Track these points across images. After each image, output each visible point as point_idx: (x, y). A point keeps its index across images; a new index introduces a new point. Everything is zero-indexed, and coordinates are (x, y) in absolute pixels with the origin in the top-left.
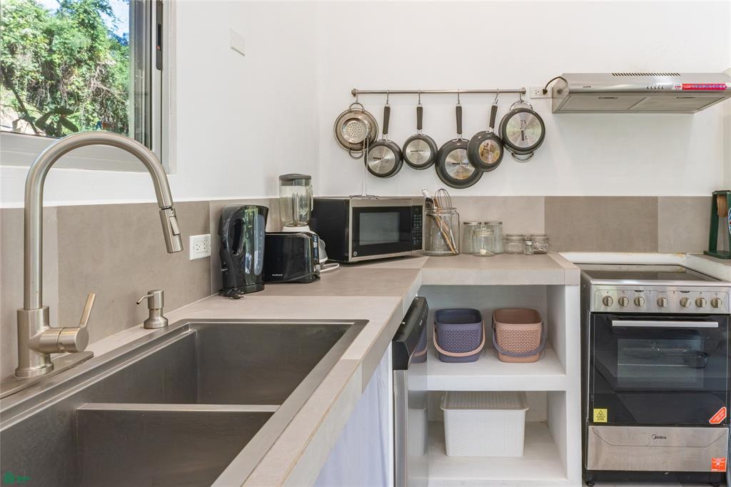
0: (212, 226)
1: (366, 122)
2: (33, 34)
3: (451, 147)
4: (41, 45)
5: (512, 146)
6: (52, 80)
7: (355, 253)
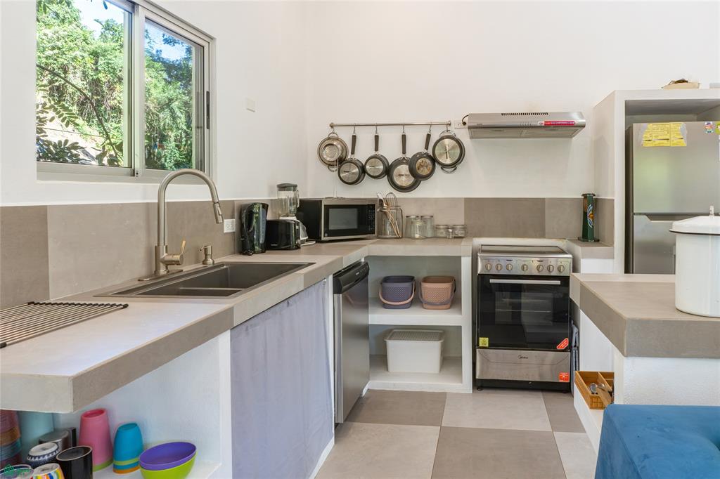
0: (236, 215)
1: (339, 146)
2: (82, 56)
3: (398, 162)
4: (89, 65)
5: (440, 163)
6: (97, 95)
7: (326, 235)
